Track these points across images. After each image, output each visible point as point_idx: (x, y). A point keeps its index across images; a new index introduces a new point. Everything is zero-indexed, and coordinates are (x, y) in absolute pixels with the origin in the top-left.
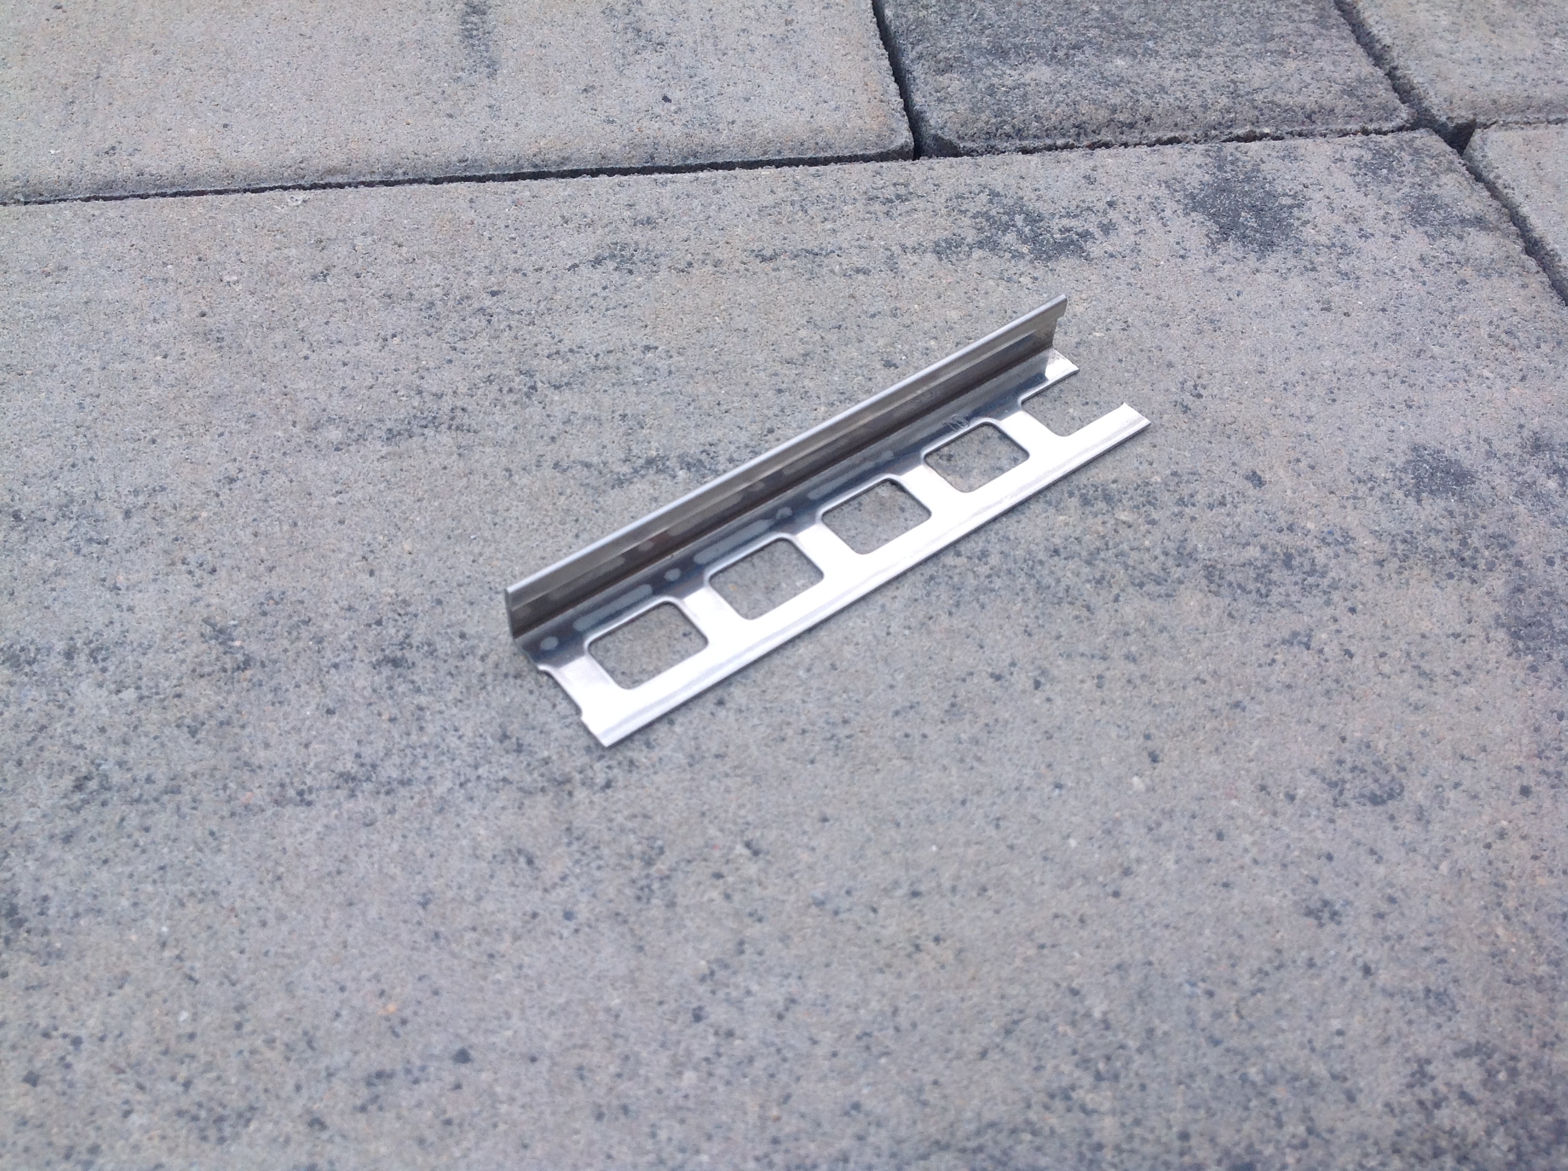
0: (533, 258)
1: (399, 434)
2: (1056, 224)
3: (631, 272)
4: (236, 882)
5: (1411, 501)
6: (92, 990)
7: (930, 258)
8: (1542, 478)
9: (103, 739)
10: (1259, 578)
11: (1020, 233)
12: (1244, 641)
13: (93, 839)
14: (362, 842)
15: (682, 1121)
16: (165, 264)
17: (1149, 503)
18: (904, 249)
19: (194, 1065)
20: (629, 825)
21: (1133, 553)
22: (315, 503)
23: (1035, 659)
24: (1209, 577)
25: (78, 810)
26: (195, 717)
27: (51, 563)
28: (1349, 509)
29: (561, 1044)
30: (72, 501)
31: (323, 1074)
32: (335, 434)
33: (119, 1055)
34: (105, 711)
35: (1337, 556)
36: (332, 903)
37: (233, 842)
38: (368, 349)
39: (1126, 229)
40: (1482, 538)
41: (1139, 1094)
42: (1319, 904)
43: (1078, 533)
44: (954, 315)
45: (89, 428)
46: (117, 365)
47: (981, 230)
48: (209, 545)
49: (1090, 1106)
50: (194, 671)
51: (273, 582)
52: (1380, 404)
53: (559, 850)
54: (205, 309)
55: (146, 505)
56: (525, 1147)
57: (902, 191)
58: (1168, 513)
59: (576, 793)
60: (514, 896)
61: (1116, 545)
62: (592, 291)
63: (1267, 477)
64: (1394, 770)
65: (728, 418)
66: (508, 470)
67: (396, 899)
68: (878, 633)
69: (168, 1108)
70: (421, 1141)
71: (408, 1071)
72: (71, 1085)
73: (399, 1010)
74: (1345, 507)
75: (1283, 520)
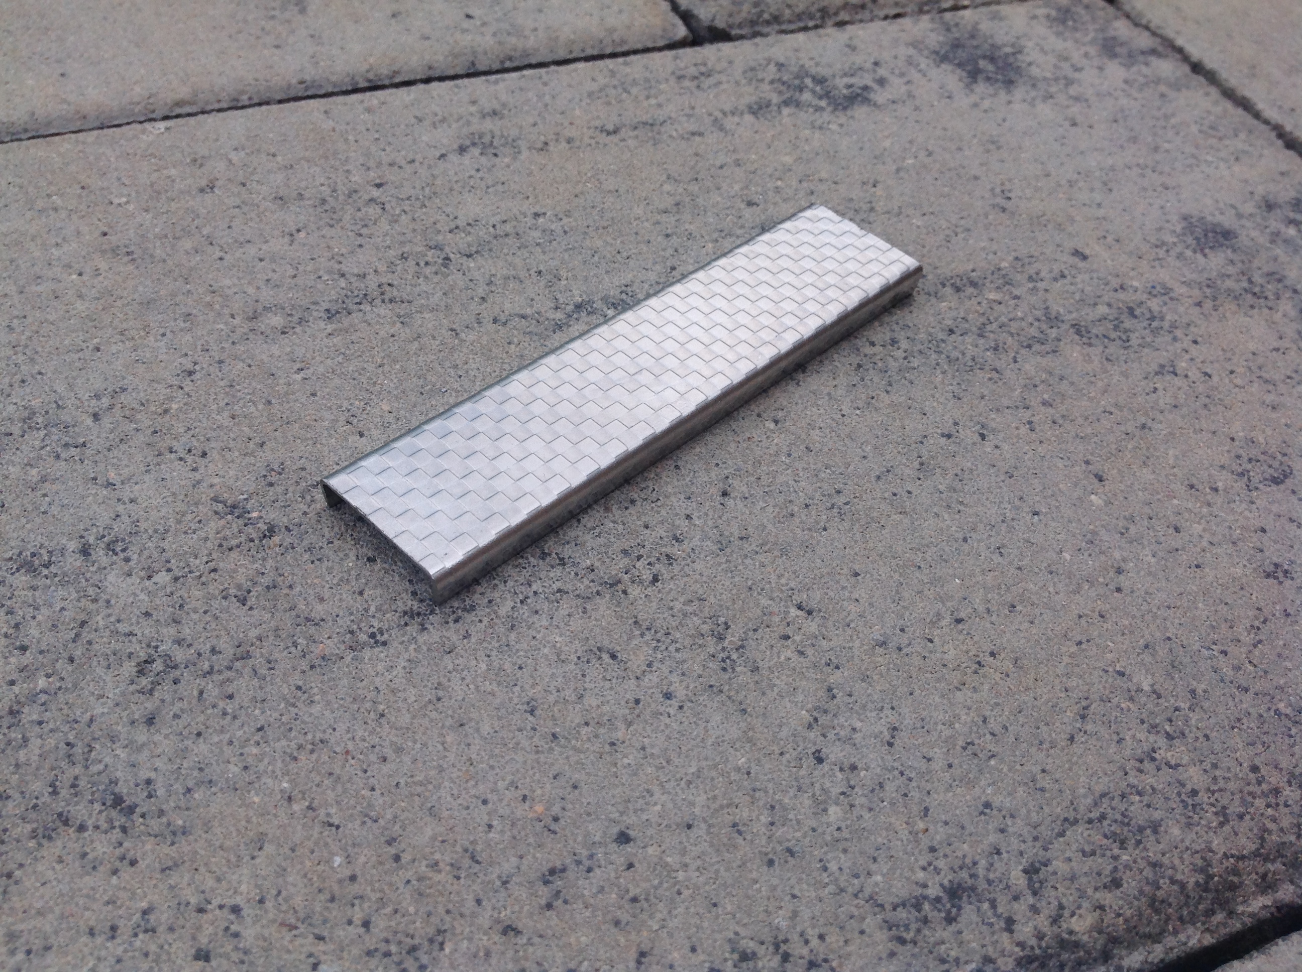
0: (403, 153)
1: (338, 312)
2: (841, 82)
3: (495, 155)
4: (341, 727)
5: (1199, 256)
6: (233, 859)
7: (749, 118)
8: (1283, 229)
9: (150, 622)
10: (1116, 328)
11: (813, 92)
12: (1127, 378)
13: (176, 716)
14: (450, 667)
15: (845, 851)
16: (49, 196)
17: (1007, 283)
18: (725, 114)
19: (366, 905)
20: (689, 609)
21: (1012, 323)
22: (281, 381)
23: (971, 416)
24: (1078, 332)
25: (151, 692)
26: (239, 587)
27: (34, 472)
28: (1158, 268)
29: (708, 807)
30: (34, 413)
31: (498, 883)
32: (277, 320)
33: (285, 912)
34: (142, 596)
35: (1165, 304)
36: (443, 727)
37: (324, 693)
38: (278, 245)
39: (896, 81)
40: (1261, 276)
41: (1205, 743)
42: (1272, 568)
43: (962, 315)
44: (788, 159)
45: (26, 346)
46: (34, 288)
47: (780, 93)
48: (191, 432)
49: (1173, 763)
50: (221, 546)
51: (267, 455)
52: (1145, 189)
53: (635, 642)
54: (106, 229)
55: (111, 407)
56: (715, 905)
57: (703, 69)
58: (1025, 289)
59: (629, 591)
60: (611, 688)
61: (996, 319)
62: (467, 174)
63: (1087, 252)
64: (1279, 457)
65: (632, 263)
66: (452, 330)
67: (503, 711)
68: (834, 416)
69: (355, 951)
70: (617, 923)
71: (579, 863)
72: (246, 952)
73: (547, 809)
74: (1153, 267)
75: (1115, 283)
